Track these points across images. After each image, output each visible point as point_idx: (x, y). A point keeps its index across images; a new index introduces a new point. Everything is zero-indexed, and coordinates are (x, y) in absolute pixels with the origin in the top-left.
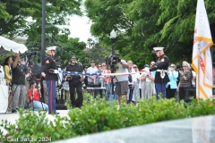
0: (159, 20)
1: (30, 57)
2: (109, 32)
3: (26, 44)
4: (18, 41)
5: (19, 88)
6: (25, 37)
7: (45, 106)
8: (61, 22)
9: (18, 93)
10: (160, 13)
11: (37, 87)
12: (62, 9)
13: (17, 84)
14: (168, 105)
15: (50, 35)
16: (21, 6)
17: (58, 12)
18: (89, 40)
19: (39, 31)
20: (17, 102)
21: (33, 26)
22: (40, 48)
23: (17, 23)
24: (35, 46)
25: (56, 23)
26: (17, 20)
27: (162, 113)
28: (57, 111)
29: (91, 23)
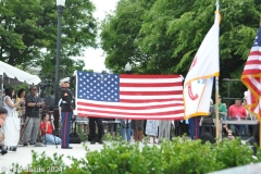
0: (176, 53)
1: (43, 88)
2: (124, 65)
3: (40, 75)
4: (32, 72)
5: (31, 120)
6: (39, 68)
7: (58, 139)
8: (76, 52)
9: (30, 126)
10: (176, 46)
11: (50, 120)
12: (76, 40)
13: (30, 116)
14: (194, 147)
15: (65, 67)
16: (36, 37)
17: (72, 44)
18: (103, 73)
19: (54, 62)
20: (29, 134)
21: (47, 57)
22: (54, 79)
23: (31, 54)
24: (49, 77)
25: (70, 54)
26: (31, 51)
27: (188, 156)
28: (71, 145)
29: (106, 55)
